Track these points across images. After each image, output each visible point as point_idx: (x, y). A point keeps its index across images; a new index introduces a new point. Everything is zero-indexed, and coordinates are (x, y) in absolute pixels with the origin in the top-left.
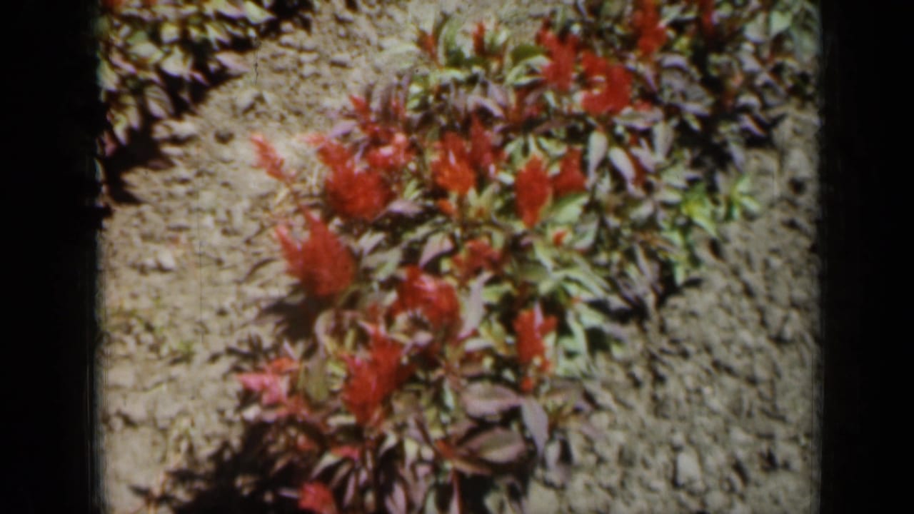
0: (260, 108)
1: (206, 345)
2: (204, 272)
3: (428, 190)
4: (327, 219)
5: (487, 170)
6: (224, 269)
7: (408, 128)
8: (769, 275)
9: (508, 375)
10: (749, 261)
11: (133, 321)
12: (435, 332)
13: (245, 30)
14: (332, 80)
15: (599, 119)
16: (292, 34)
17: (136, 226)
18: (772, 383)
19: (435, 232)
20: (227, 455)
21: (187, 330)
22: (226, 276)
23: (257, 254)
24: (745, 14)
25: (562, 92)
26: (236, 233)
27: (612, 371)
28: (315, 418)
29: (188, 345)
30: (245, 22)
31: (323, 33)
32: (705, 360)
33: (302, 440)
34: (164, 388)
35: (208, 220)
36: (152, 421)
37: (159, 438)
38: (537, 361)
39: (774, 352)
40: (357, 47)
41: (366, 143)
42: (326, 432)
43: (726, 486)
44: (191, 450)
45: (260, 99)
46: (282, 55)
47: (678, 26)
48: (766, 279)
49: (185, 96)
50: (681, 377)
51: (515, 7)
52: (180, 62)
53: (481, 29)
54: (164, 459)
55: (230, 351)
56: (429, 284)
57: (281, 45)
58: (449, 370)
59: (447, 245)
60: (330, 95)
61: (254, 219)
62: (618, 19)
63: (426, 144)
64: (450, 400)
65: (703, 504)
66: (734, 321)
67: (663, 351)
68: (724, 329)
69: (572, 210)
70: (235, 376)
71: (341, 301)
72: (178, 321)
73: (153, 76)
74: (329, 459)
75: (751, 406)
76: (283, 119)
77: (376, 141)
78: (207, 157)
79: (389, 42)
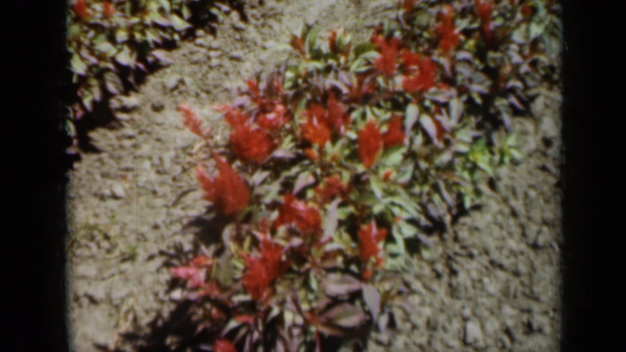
0: (182, 88)
1: (146, 249)
2: (143, 200)
3: (299, 142)
4: (231, 160)
5: (339, 129)
6: (158, 197)
7: (285, 101)
8: (528, 202)
9: (354, 268)
10: (514, 193)
11: (96, 233)
12: (304, 238)
13: (172, 35)
14: (231, 70)
15: (413, 95)
16: (203, 38)
17: (98, 168)
18: (530, 275)
19: (303, 171)
20: (160, 323)
21: (132, 238)
22: (159, 202)
23: (180, 187)
24: (513, 25)
25: (389, 77)
26: (166, 173)
27: (421, 268)
28: (224, 297)
29: (134, 249)
30: (172, 29)
31: (224, 37)
32: (485, 260)
33: (214, 311)
34: (117, 278)
35: (147, 164)
36: (109, 299)
37: (113, 311)
38: (373, 259)
39: (531, 254)
40: (248, 47)
41: (256, 112)
42: (231, 306)
43: (500, 345)
44: (135, 320)
45: (182, 82)
46: (197, 52)
47: (467, 33)
48: (526, 205)
49: (131, 79)
50: (468, 271)
51: (355, 20)
52: (128, 56)
53: (334, 34)
54: (117, 326)
55: (162, 253)
56: (300, 206)
57: (197, 45)
58: (314, 264)
59: (311, 180)
60: (229, 80)
61: (177, 163)
62: (426, 28)
64: (314, 284)
66: (504, 233)
67: (456, 254)
68: (497, 239)
69: (396, 157)
70: (165, 270)
71: (240, 217)
72: (126, 233)
73: (110, 66)
74: (233, 324)
75: (516, 291)
76: (197, 95)
77: (263, 110)
78: (145, 121)
79: (270, 43)
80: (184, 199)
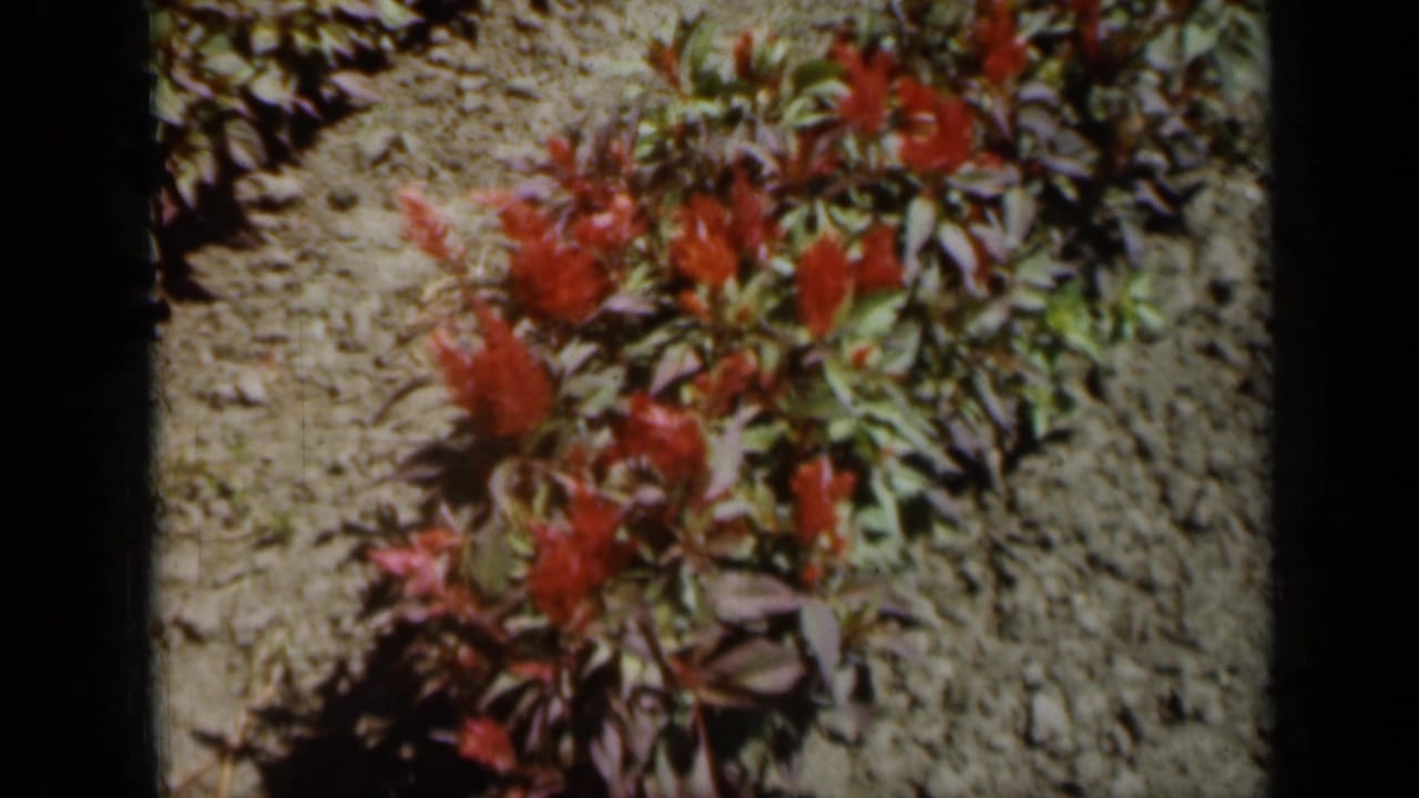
0: (398, 158)
1: (313, 521)
2: (309, 409)
3: (665, 279)
4: (512, 318)
5: (754, 252)
6: (338, 403)
7: (635, 188)
8: (1175, 425)
9: (781, 561)
10: (1144, 405)
11: (200, 481)
12: (668, 488)
13: (376, 38)
14: (508, 120)
15: (923, 177)
16: (447, 46)
17: (207, 335)
18: (1177, 590)
19: (675, 341)
20: (343, 686)
21: (282, 493)
22: (342, 414)
23: (391, 381)
24: (1148, 27)
25: (869, 136)
26: (359, 348)
27: (933, 569)
28: (488, 618)
29: (284, 518)
30: (377, 26)
31: (494, 46)
32: (1076, 553)
33: (464, 652)
34: (247, 583)
35: (317, 328)
36: (229, 633)
37: (238, 659)
38: (824, 541)
39: (1182, 543)
40: (547, 68)
41: (570, 209)
42: (502, 639)
43: (1107, 745)
44: (288, 678)
45: (398, 144)
46: (431, 78)
47: (1044, 43)
48: (1171, 432)
49: (284, 136)
50: (1039, 579)
51: (790, 12)
52: (278, 84)
53: (748, 40)
54: (246, 692)
55: (349, 529)
56: (658, 416)
57: (431, 62)
58: (689, 546)
59: (691, 362)
60: (505, 141)
61: (386, 327)
62: (953, 30)
63: (662, 210)
64: (690, 597)
65: (1072, 770)
66: (1121, 495)
67: (1012, 539)
68: (1105, 508)
69: (881, 316)
70: (356, 567)
71: (529, 446)
72: (268, 482)
73: (238, 104)
74: (504, 683)
75: (1145, 624)
76: (432, 175)
77: (587, 206)
78: (316, 231)
79: (598, 62)
80: (400, 407)
